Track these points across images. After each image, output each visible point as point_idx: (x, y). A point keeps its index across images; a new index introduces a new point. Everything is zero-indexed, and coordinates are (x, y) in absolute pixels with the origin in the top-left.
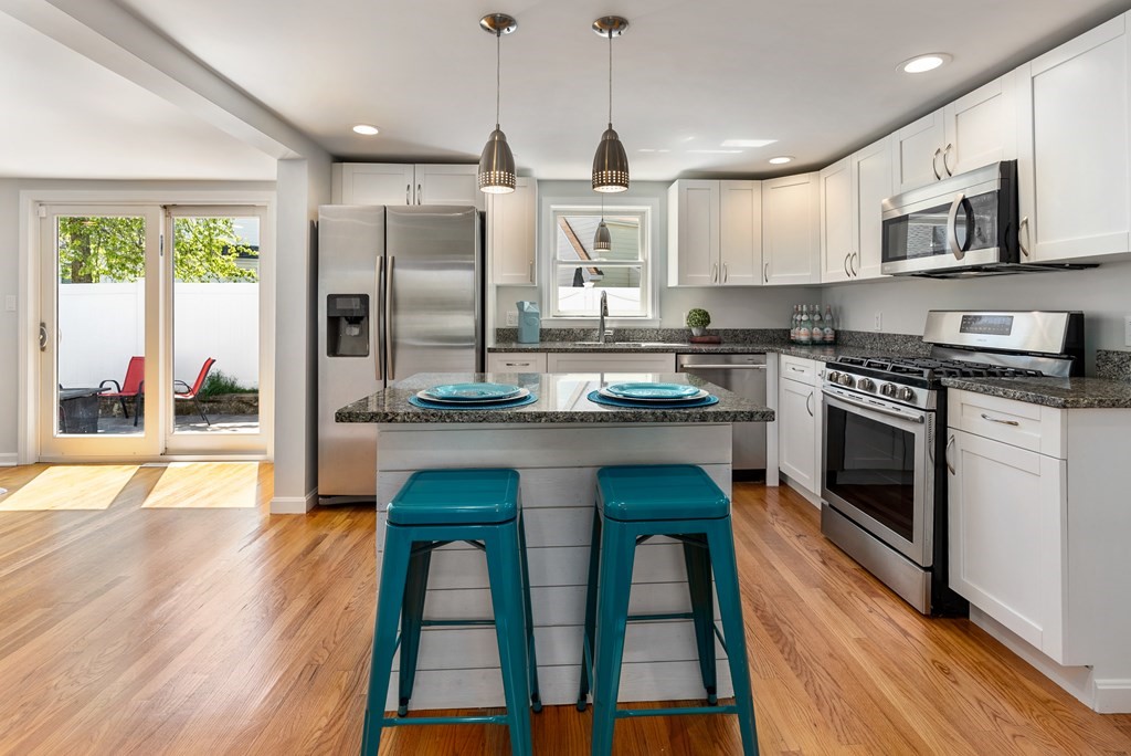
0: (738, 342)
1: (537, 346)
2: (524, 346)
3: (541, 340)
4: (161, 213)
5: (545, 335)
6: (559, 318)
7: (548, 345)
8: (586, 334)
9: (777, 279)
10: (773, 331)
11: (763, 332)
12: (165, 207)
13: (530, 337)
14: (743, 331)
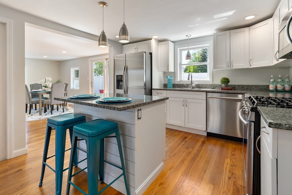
0: (244, 90)
1: (172, 89)
2: (168, 89)
3: (173, 87)
4: (105, 60)
5: (174, 86)
6: (181, 81)
7: (175, 89)
8: (187, 86)
9: (255, 65)
10: (261, 86)
11: (256, 86)
12: (106, 59)
13: (170, 86)
14: (246, 86)
